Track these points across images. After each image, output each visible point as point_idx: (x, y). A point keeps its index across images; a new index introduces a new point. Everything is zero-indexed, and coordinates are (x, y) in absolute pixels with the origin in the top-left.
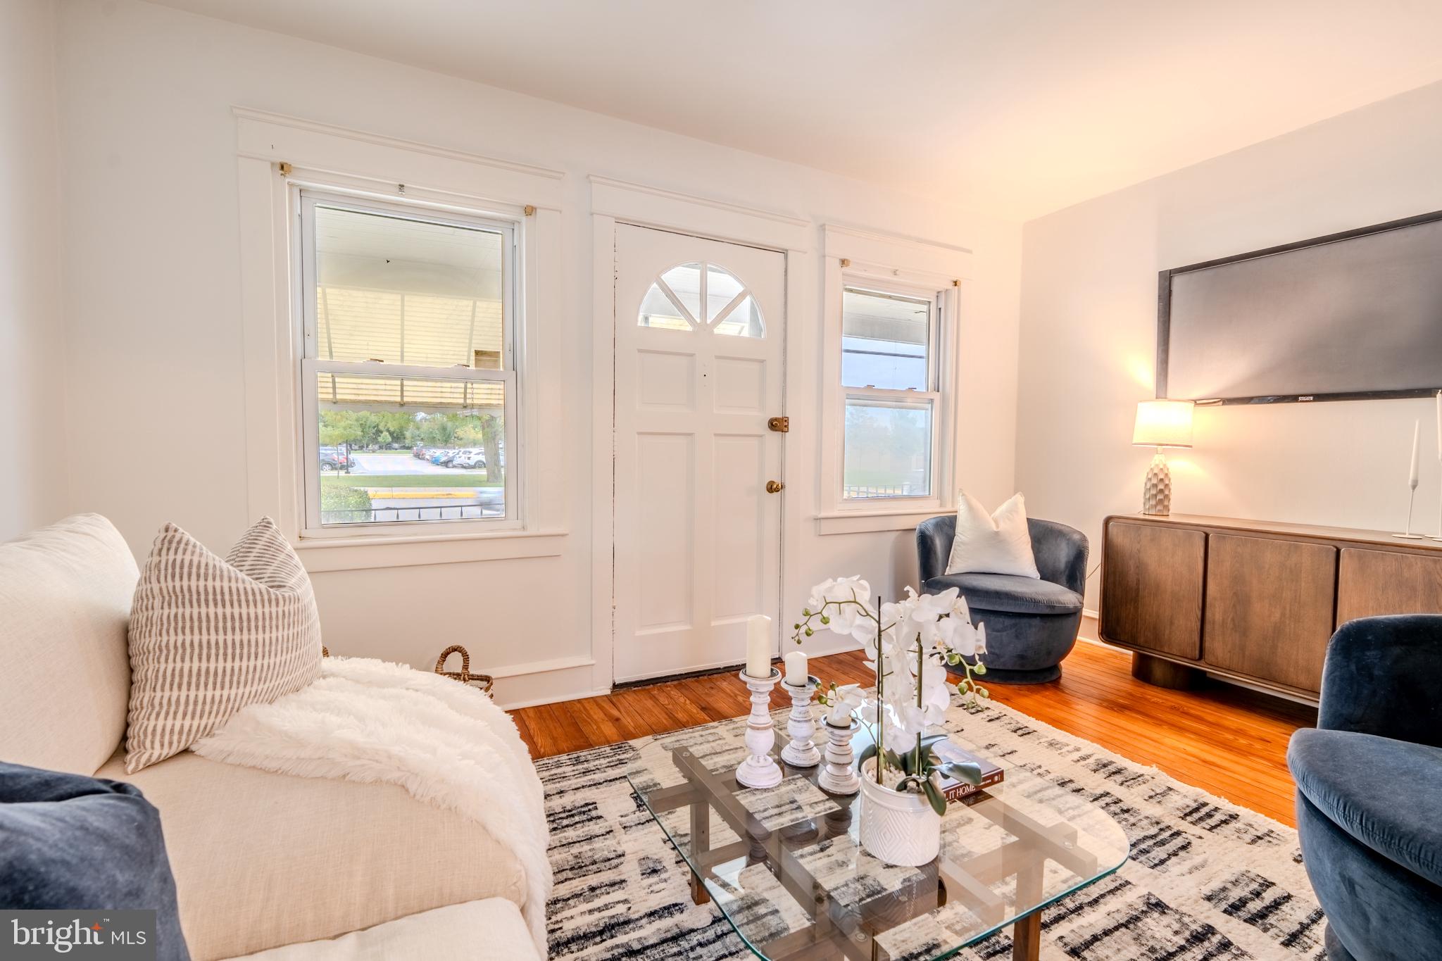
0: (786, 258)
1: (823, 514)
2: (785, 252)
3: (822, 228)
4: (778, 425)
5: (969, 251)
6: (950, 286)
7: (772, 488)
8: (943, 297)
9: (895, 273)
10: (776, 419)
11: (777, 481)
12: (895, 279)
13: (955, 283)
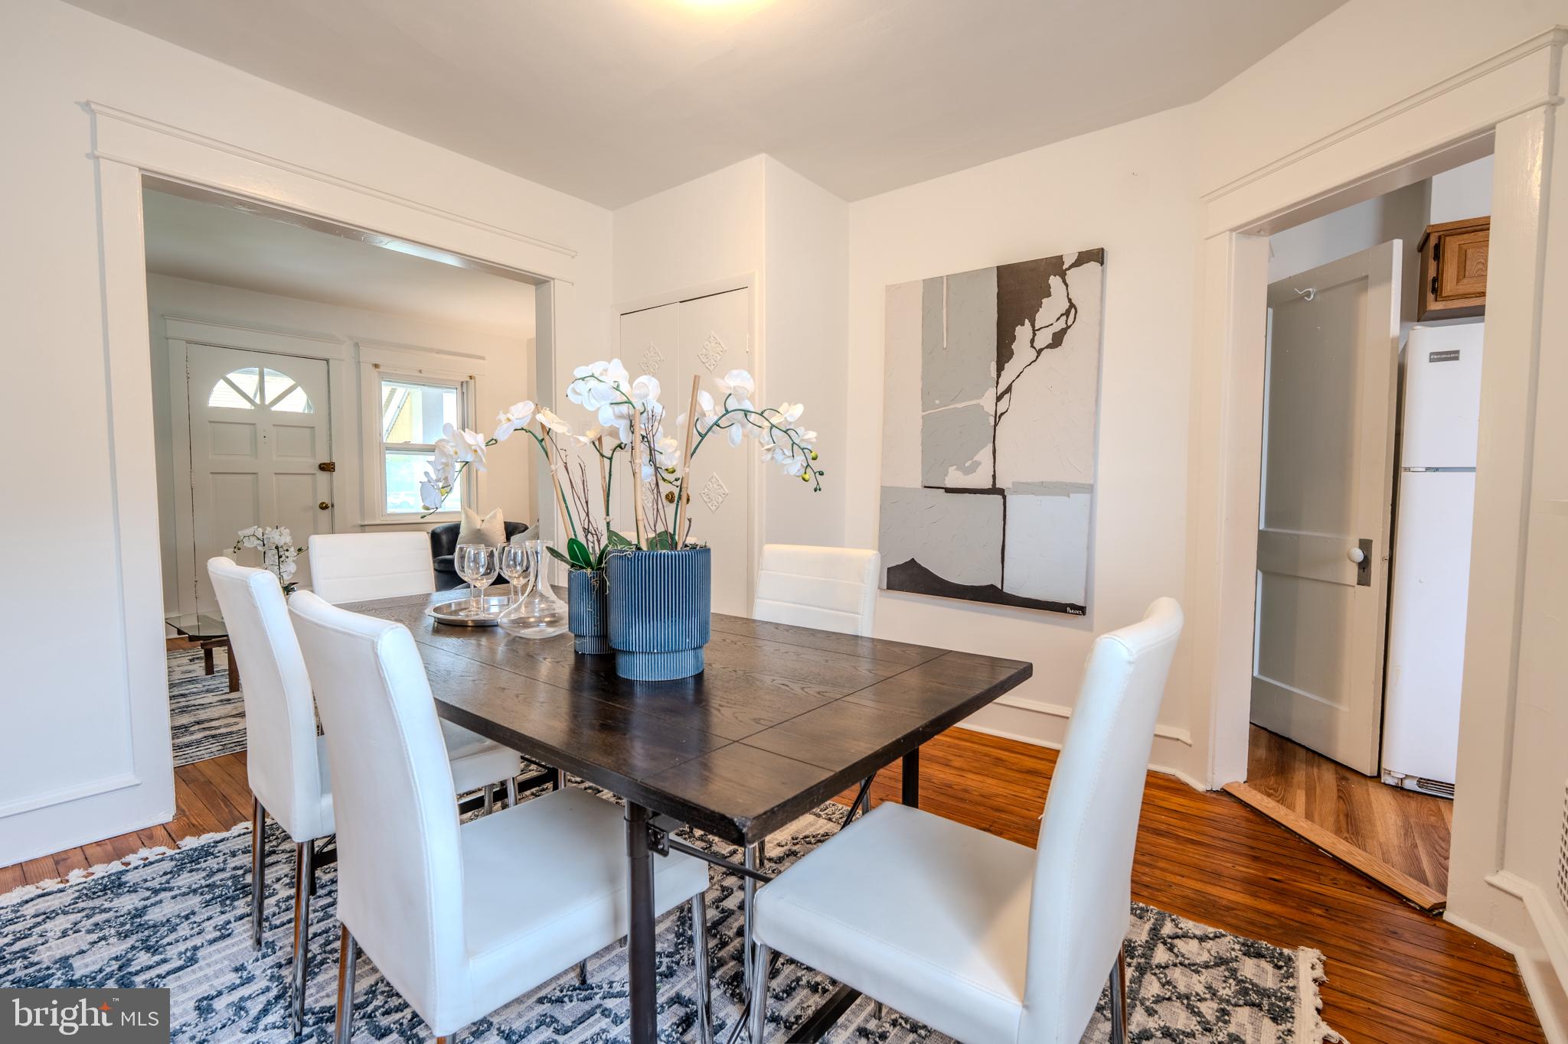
0: (328, 363)
1: (366, 523)
2: (327, 361)
3: (357, 345)
4: (327, 467)
5: (483, 358)
6: (468, 379)
7: (324, 507)
8: (465, 385)
9: (420, 371)
10: (324, 464)
11: (327, 501)
12: (421, 375)
13: (471, 377)
